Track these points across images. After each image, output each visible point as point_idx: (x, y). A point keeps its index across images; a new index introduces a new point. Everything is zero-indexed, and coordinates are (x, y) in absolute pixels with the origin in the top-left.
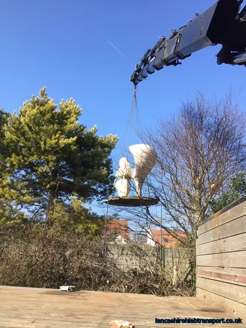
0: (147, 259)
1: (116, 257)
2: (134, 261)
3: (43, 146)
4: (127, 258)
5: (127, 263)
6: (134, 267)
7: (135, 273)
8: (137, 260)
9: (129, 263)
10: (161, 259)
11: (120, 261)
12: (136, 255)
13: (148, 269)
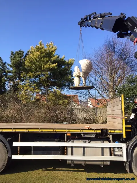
0: (90, 113)
1: (77, 113)
2: (84, 114)
3: (43, 68)
4: (81, 113)
5: (81, 115)
6: (84, 117)
7: (85, 119)
8: (86, 114)
9: (82, 115)
10: (96, 113)
11: (78, 115)
12: (85, 112)
13: (90, 117)
